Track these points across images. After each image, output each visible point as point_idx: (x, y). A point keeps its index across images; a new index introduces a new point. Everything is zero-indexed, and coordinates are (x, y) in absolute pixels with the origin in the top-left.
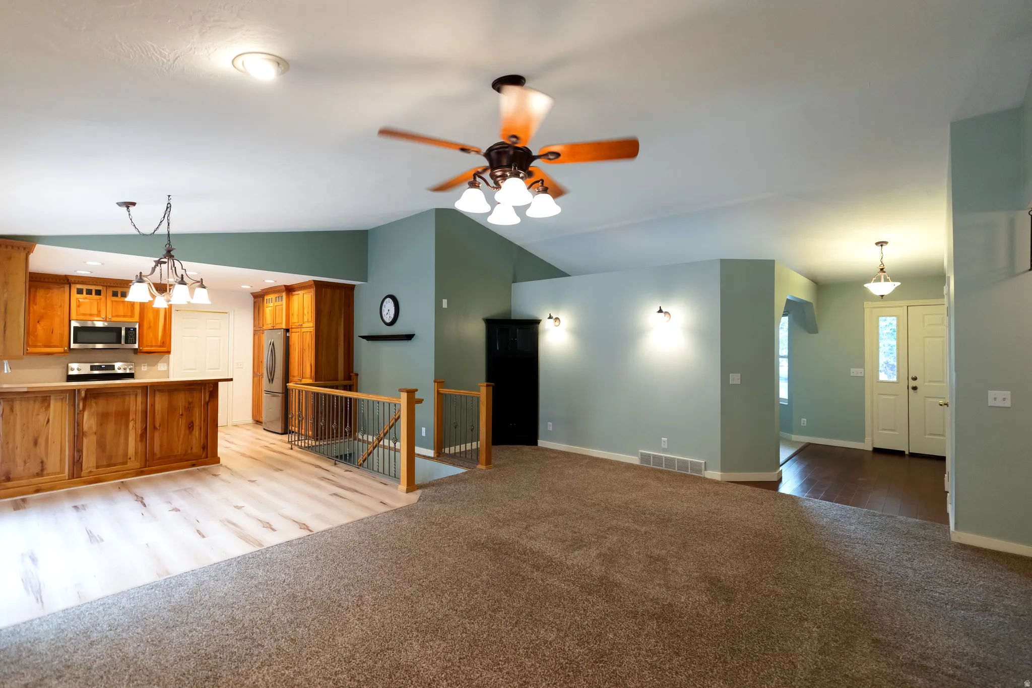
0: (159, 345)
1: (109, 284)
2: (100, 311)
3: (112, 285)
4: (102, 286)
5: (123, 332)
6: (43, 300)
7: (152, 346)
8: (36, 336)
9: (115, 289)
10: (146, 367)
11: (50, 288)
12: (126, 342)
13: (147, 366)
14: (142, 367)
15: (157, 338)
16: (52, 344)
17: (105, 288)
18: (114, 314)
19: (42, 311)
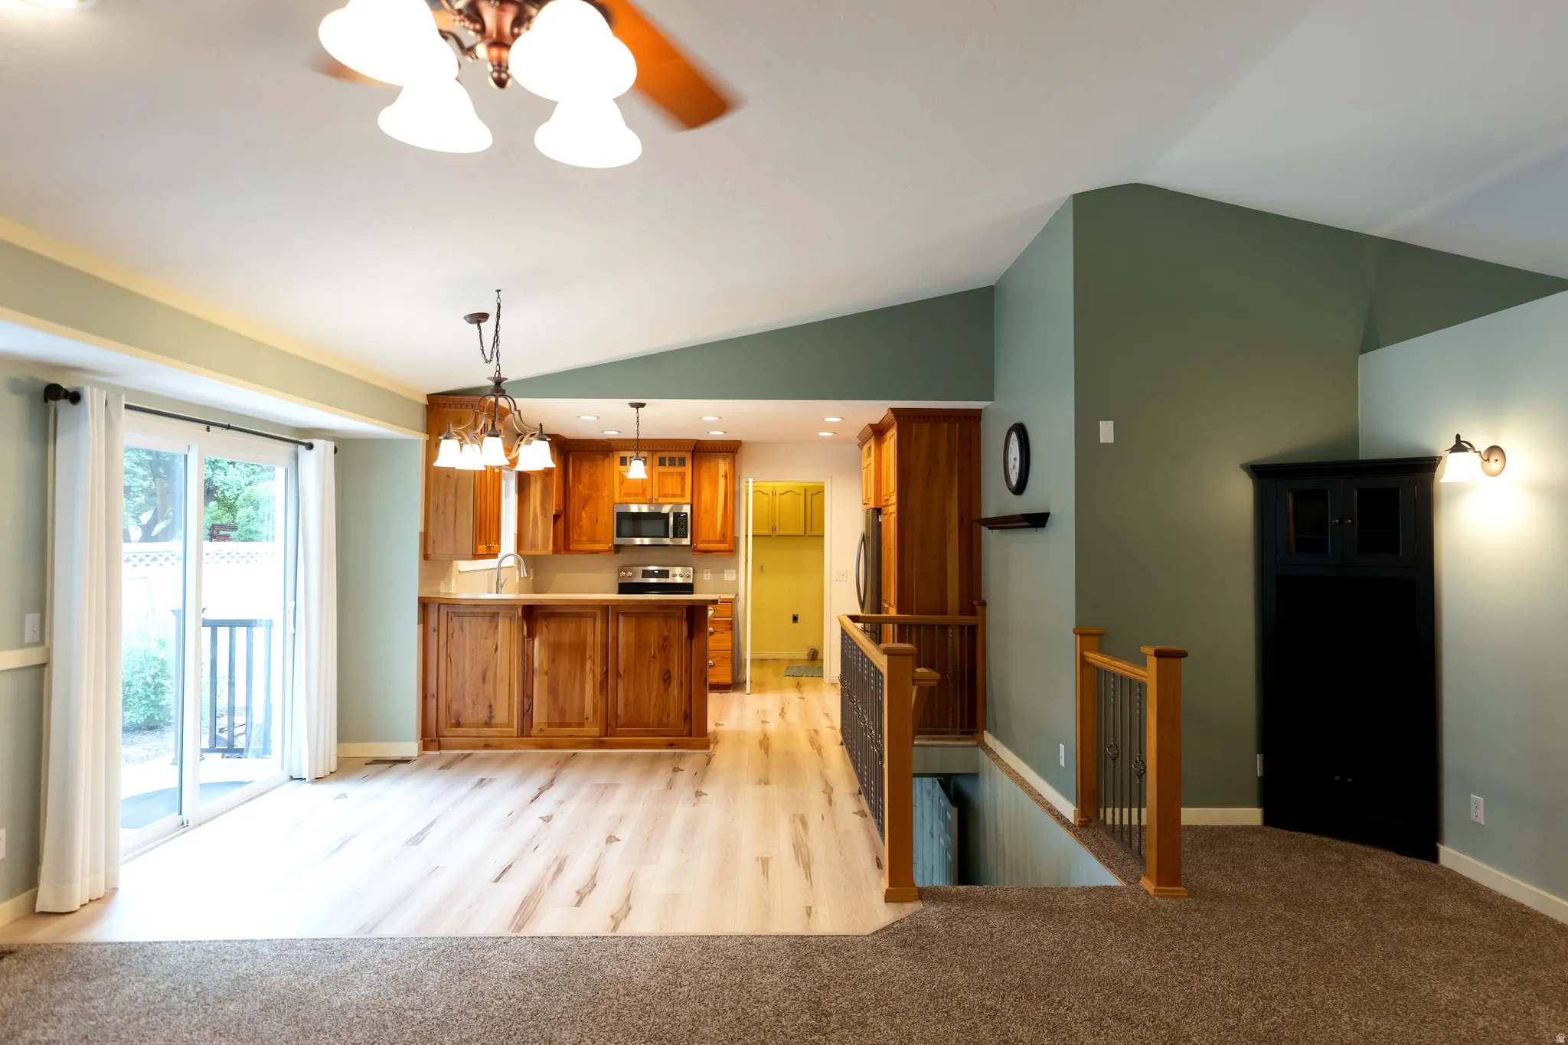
0: (718, 539)
1: (655, 448)
2: (645, 490)
3: (659, 448)
4: (648, 451)
5: (671, 520)
6: (587, 476)
7: (709, 542)
8: (581, 527)
9: (662, 455)
10: (709, 574)
11: (595, 460)
12: (675, 536)
13: (711, 573)
14: (705, 574)
15: (715, 529)
16: (596, 539)
17: (650, 453)
18: (661, 494)
19: (587, 492)
